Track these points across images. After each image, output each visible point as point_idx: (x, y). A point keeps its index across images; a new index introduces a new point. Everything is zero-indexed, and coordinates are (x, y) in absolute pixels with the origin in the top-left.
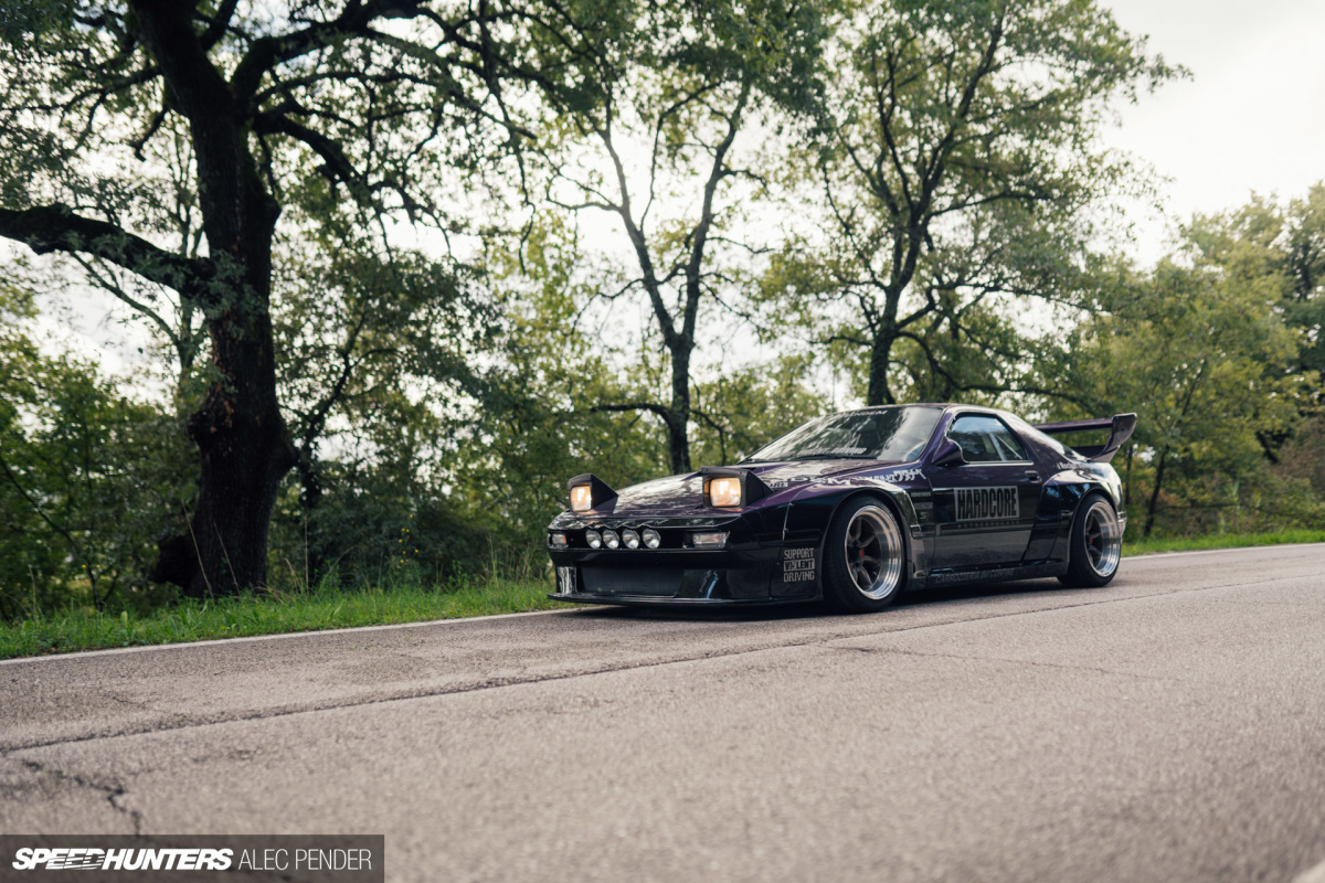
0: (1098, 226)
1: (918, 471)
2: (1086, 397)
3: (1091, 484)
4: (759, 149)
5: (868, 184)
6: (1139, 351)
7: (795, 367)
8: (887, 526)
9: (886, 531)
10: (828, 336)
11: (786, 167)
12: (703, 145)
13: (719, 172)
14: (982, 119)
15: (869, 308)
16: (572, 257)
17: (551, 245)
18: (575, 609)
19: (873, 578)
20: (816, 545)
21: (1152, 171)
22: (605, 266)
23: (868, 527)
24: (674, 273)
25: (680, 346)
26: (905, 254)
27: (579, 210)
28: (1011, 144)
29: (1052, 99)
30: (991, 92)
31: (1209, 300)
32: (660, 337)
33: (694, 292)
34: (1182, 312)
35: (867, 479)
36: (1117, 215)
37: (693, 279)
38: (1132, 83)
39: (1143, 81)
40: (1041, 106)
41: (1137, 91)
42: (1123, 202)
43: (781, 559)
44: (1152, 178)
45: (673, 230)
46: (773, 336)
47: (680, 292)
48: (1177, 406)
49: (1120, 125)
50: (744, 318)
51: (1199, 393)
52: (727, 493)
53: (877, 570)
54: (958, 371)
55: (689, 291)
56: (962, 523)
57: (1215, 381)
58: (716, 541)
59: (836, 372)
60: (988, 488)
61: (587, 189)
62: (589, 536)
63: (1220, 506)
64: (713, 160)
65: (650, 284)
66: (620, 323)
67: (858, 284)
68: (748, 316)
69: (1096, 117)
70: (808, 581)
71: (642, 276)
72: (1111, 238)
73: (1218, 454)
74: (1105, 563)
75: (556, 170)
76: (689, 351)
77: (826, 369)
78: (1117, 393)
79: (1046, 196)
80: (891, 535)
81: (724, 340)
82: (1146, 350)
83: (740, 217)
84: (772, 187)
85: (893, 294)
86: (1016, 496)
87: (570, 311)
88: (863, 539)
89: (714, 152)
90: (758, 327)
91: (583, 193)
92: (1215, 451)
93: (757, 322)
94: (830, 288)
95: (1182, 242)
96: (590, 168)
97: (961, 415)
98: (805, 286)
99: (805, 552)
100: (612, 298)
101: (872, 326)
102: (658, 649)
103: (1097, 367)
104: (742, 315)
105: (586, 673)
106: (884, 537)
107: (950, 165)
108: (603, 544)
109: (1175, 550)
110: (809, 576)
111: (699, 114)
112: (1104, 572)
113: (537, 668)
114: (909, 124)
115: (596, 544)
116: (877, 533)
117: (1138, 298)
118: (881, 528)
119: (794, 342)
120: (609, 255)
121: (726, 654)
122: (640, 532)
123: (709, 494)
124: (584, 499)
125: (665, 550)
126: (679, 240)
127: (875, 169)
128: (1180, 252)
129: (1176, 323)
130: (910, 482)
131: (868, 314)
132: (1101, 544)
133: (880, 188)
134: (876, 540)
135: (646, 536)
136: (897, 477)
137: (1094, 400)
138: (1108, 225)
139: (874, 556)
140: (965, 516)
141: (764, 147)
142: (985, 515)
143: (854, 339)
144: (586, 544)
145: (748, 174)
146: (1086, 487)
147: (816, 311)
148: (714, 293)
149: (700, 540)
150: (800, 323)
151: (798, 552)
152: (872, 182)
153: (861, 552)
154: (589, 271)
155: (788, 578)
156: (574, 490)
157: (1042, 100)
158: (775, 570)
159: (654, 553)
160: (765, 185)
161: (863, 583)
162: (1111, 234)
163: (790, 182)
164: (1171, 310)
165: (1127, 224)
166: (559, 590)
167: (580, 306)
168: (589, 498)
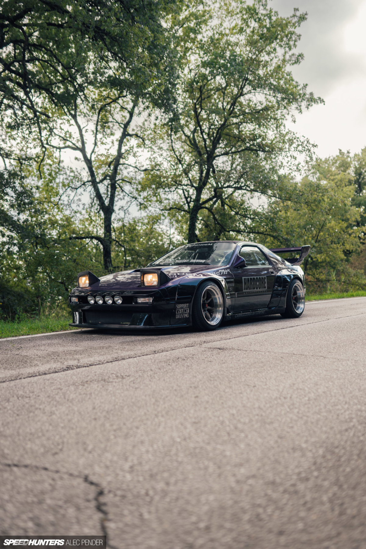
0: (285, 164)
1: (228, 270)
2: (279, 236)
3: (294, 275)
4: (141, 125)
5: (188, 143)
6: (299, 217)
7: (155, 220)
8: (217, 294)
9: (217, 296)
10: (168, 207)
11: (153, 133)
12: (117, 122)
13: (125, 134)
14: (236, 117)
15: (187, 196)
16: (57, 170)
17: (47, 164)
18: (79, 330)
19: (211, 316)
20: (189, 302)
21: (308, 142)
22: (72, 174)
23: (209, 294)
24: (105, 179)
25: (108, 210)
26: (205, 172)
27: (62, 150)
28: (248, 128)
29: (266, 109)
30: (241, 104)
31: (330, 197)
32: (97, 206)
33: (113, 187)
34: (320, 201)
35: (210, 274)
36: (293, 160)
37: (113, 181)
38: (300, 104)
39: (304, 104)
40: (261, 112)
41: (302, 107)
42: (296, 154)
43: (175, 308)
44: (308, 145)
45: (103, 158)
46: (146, 207)
47: (107, 187)
48: (313, 239)
49: (295, 122)
50: (134, 199)
51: (322, 233)
52: (151, 280)
53: (213, 312)
54: (226, 224)
55: (112, 187)
56: (245, 292)
57: (328, 229)
58: (147, 301)
59: (171, 223)
60: (255, 277)
61: (64, 139)
62: (89, 299)
63: (328, 281)
64: (122, 130)
65: (94, 183)
66: (79, 200)
67: (181, 185)
68: (136, 198)
69: (283, 117)
70: (186, 318)
71: (90, 179)
72: (290, 169)
73: (328, 259)
74: (299, 307)
75: (51, 130)
76: (111, 213)
77: (167, 221)
78: (291, 234)
79: (264, 151)
80: (219, 298)
81: (125, 208)
82: (302, 215)
83: (132, 154)
84: (147, 142)
85: (199, 190)
86: (266, 280)
87: (57, 194)
88: (207, 299)
89: (123, 126)
90: (140, 203)
91: (63, 142)
92: (327, 258)
93: (140, 200)
94: (169, 186)
95: (312, 171)
96: (66, 130)
97: (243, 246)
98: (160, 185)
99: (185, 306)
100: (77, 189)
101: (188, 203)
102: (131, 350)
103: (283, 224)
104: (133, 197)
105: (108, 362)
106: (216, 299)
107: (224, 136)
108: (96, 302)
109: (315, 300)
110: (187, 316)
111: (115, 108)
112: (298, 312)
113: (85, 360)
114: (205, 117)
115: (92, 302)
116: (213, 297)
117: (302, 195)
118: (214, 295)
119: (154, 209)
120: (74, 169)
121: (162, 351)
122: (113, 297)
123: (143, 280)
124: (85, 282)
125: (124, 305)
126: (106, 164)
127: (192, 136)
128: (311, 175)
129: (316, 206)
130: (225, 275)
131: (186, 198)
132: (298, 300)
133: (194, 145)
134: (212, 300)
135: (116, 299)
136: (220, 273)
137: (282, 237)
138: (289, 164)
139: (212, 307)
140: (247, 289)
141: (144, 124)
142: (254, 289)
143: (179, 208)
144: (87, 303)
145: (137, 135)
146: (292, 277)
147: (163, 196)
148: (121, 187)
149: (140, 300)
150: (157, 201)
151: (182, 305)
152: (190, 141)
153: (207, 305)
154: (65, 176)
155: (178, 317)
156: (80, 278)
157: (262, 110)
158: (172, 313)
159: (119, 306)
160: (143, 141)
161: (208, 319)
162: (291, 167)
163: (153, 141)
164: (315, 200)
165: (297, 164)
166: (74, 322)
167: (61, 192)
168: (87, 282)
